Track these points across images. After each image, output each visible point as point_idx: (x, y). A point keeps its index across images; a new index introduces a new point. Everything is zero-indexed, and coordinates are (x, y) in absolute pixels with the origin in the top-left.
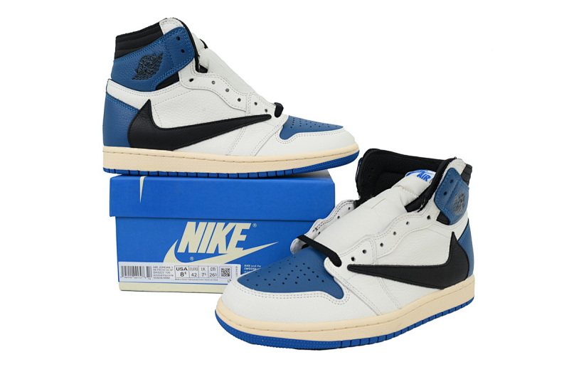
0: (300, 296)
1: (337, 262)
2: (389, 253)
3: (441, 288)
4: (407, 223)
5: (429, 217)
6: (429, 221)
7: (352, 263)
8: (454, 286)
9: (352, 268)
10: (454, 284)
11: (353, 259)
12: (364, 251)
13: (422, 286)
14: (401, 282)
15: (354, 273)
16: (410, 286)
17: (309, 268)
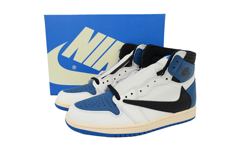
0: (98, 113)
1: (118, 98)
2: (144, 95)
3: (174, 112)
4: (155, 81)
5: (167, 79)
6: (167, 80)
7: (126, 99)
8: (181, 112)
9: (125, 101)
10: (182, 111)
11: (126, 97)
12: (132, 94)
13: (162, 111)
14: (151, 109)
15: (126, 104)
16: (155, 111)
17: (106, 100)
